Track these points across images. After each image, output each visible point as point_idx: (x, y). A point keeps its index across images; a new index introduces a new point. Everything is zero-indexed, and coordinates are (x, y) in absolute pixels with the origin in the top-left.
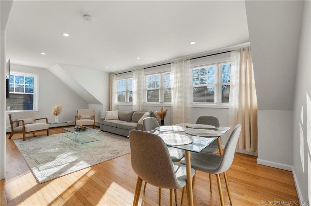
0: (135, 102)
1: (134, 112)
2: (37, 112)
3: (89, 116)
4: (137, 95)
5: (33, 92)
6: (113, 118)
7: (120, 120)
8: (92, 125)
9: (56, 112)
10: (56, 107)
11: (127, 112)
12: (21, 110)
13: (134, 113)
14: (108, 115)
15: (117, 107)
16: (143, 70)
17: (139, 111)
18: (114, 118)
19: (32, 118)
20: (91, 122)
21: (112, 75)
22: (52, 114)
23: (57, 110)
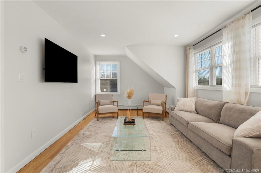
0: (227, 85)
1: (225, 103)
2: (120, 95)
3: (159, 102)
4: (233, 71)
5: (117, 77)
6: (185, 108)
7: (198, 113)
8: (160, 114)
9: (129, 95)
10: (129, 90)
11: (211, 103)
12: (109, 92)
13: (226, 105)
14: (180, 103)
15: (196, 93)
16: (248, 16)
17: (239, 103)
18: (189, 110)
19: (109, 100)
20: (159, 110)
21: (188, 48)
22: (126, 97)
23: (129, 93)
